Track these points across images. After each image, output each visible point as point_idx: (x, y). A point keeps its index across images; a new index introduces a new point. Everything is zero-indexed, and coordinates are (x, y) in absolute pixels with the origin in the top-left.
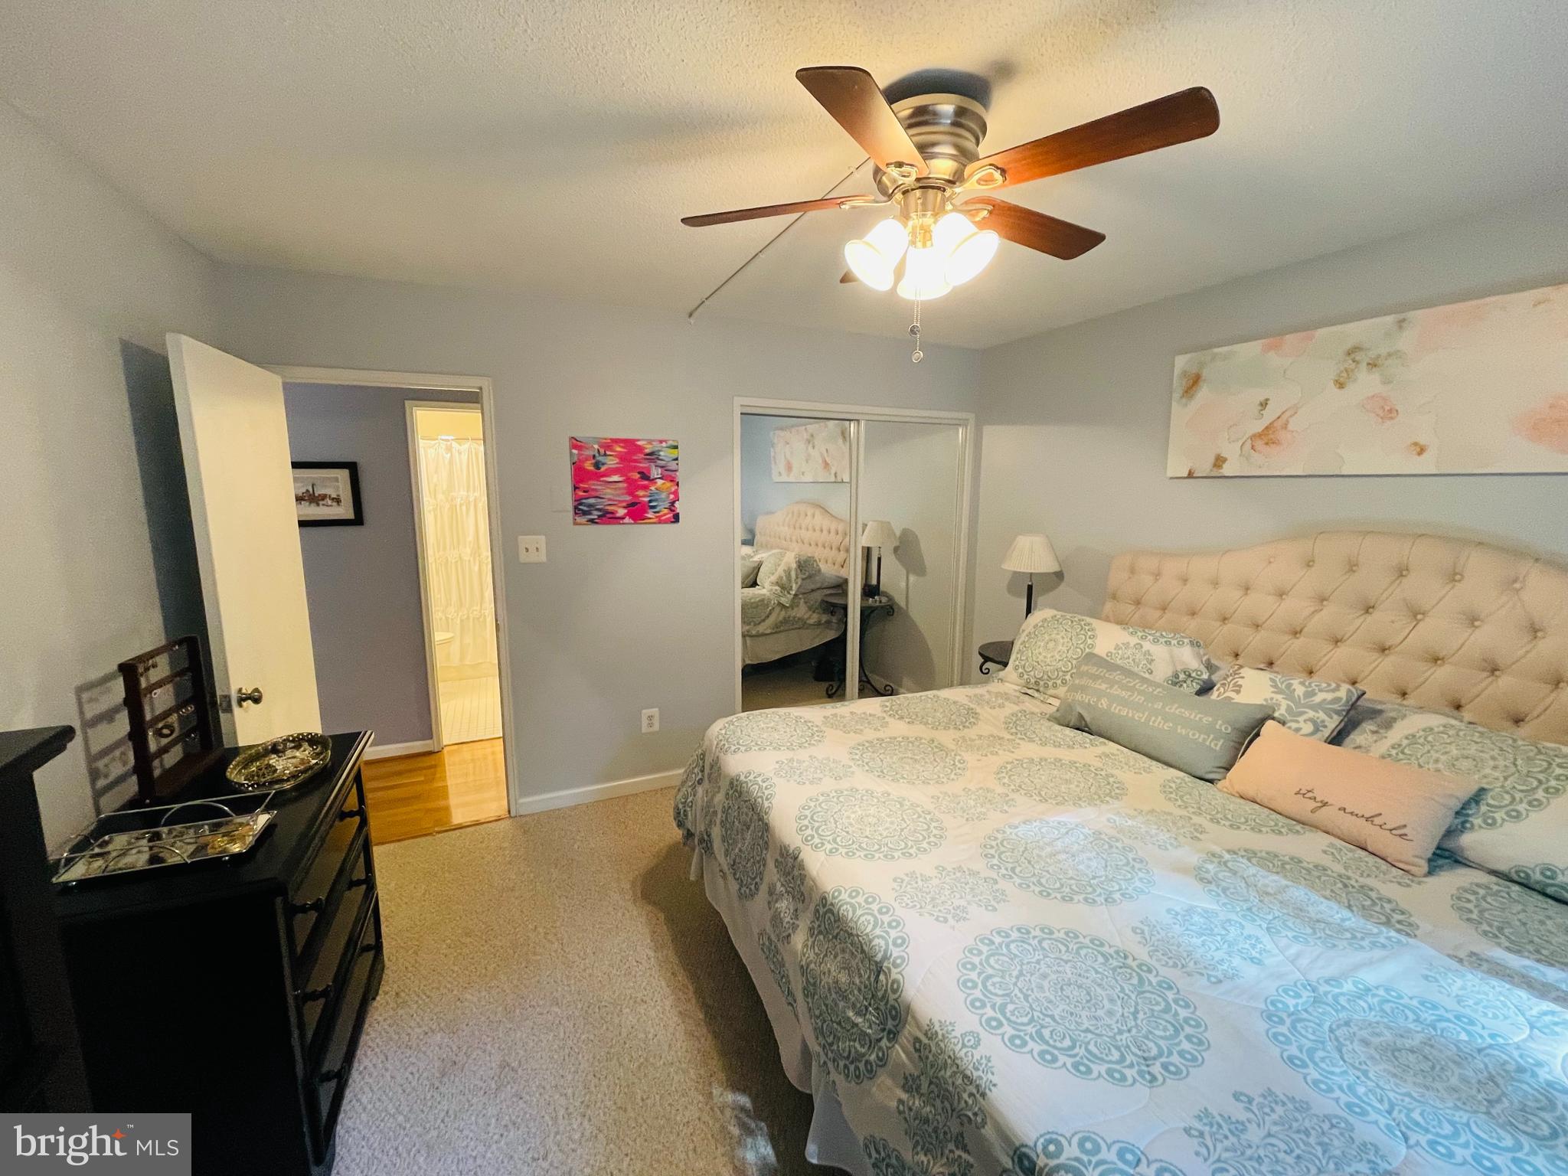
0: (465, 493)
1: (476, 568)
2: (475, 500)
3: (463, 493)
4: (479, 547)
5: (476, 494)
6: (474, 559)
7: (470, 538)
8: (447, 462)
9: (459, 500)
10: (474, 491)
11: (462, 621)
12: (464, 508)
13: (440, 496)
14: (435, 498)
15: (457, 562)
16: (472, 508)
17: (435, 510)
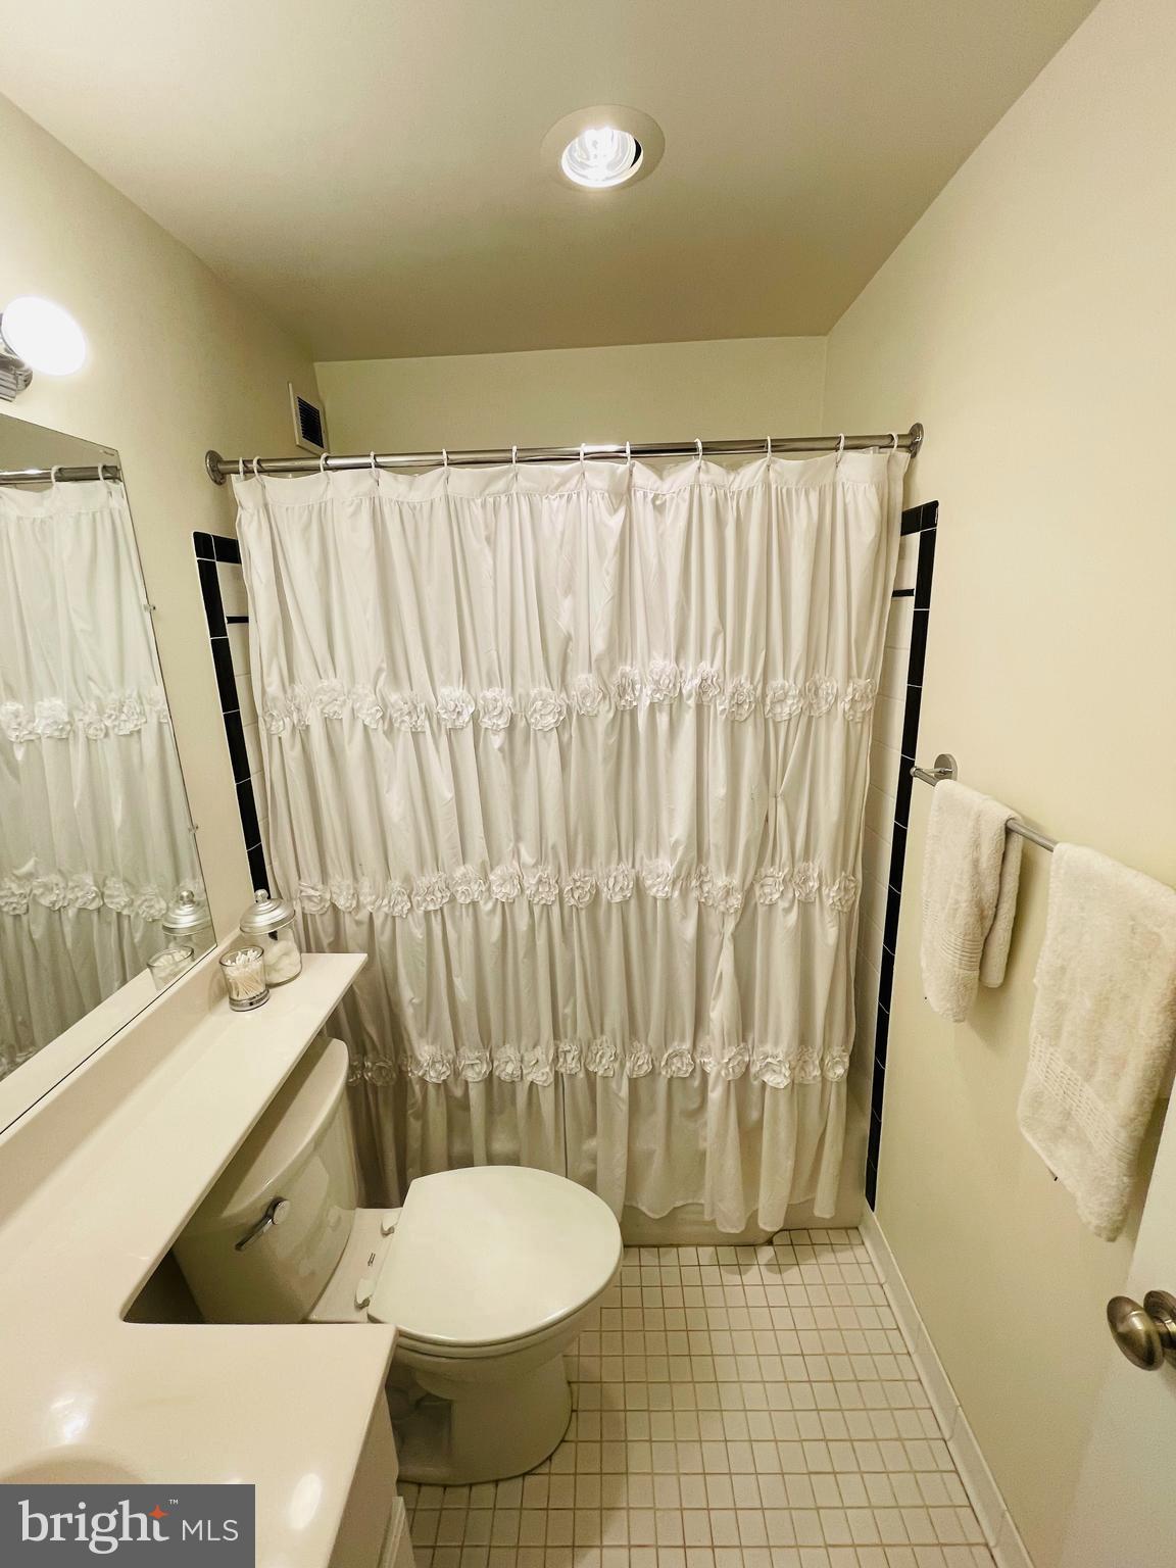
0: (670, 666)
1: (689, 930)
2: (702, 690)
3: (661, 664)
4: (701, 855)
5: (705, 666)
6: (684, 893)
7: (678, 828)
8: (612, 544)
9: (648, 691)
10: (701, 656)
11: (633, 1083)
12: (663, 720)
13: (582, 679)
14: (564, 685)
15: (625, 903)
16: (689, 719)
17: (561, 727)
